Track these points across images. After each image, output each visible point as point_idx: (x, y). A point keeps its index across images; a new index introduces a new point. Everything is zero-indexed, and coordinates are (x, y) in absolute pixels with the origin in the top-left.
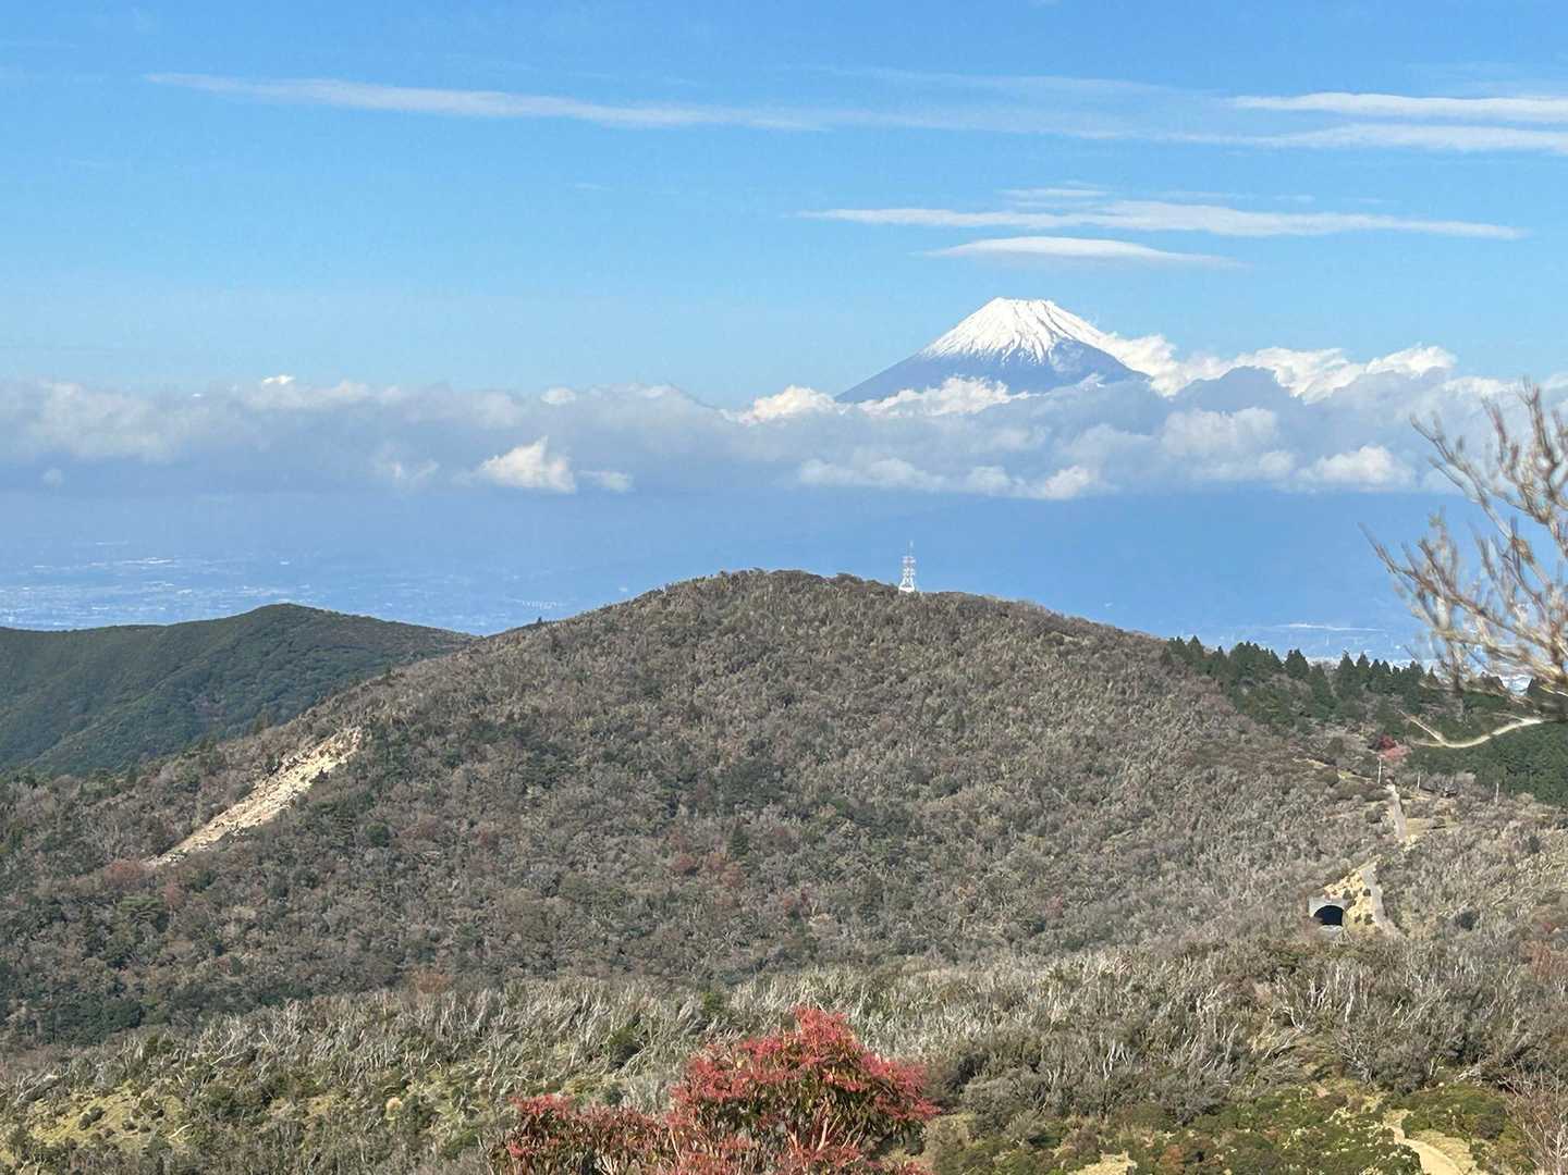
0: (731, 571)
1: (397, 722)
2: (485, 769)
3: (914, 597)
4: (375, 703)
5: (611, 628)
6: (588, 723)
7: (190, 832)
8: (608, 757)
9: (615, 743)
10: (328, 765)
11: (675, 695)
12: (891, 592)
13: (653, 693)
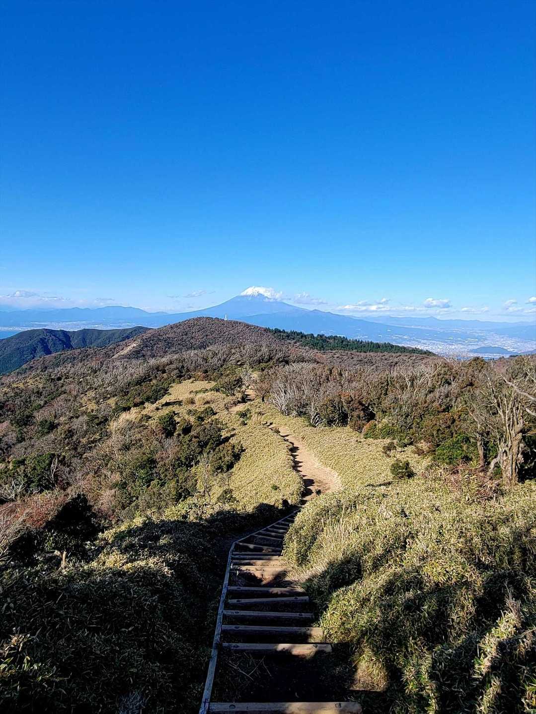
0: (199, 317)
1: (146, 339)
2: (159, 346)
3: (227, 321)
4: (143, 336)
5: (180, 325)
6: (176, 339)
7: (113, 355)
8: (179, 344)
9: (179, 342)
10: (135, 345)
11: (189, 335)
12: (224, 320)
13: (186, 335)
